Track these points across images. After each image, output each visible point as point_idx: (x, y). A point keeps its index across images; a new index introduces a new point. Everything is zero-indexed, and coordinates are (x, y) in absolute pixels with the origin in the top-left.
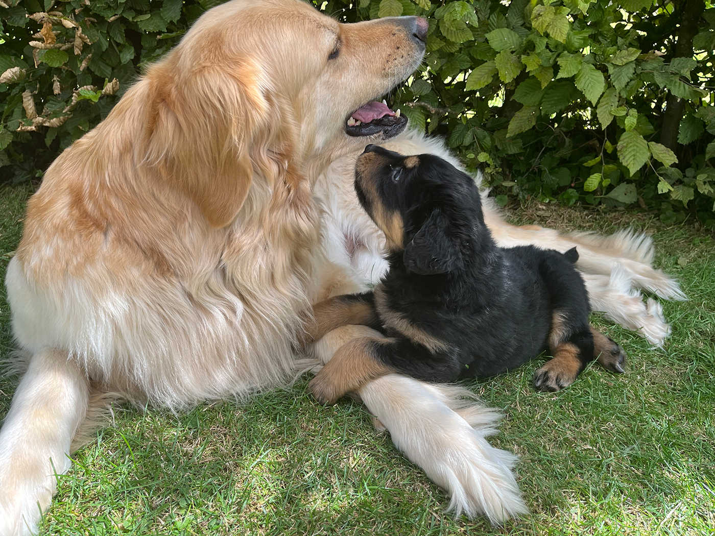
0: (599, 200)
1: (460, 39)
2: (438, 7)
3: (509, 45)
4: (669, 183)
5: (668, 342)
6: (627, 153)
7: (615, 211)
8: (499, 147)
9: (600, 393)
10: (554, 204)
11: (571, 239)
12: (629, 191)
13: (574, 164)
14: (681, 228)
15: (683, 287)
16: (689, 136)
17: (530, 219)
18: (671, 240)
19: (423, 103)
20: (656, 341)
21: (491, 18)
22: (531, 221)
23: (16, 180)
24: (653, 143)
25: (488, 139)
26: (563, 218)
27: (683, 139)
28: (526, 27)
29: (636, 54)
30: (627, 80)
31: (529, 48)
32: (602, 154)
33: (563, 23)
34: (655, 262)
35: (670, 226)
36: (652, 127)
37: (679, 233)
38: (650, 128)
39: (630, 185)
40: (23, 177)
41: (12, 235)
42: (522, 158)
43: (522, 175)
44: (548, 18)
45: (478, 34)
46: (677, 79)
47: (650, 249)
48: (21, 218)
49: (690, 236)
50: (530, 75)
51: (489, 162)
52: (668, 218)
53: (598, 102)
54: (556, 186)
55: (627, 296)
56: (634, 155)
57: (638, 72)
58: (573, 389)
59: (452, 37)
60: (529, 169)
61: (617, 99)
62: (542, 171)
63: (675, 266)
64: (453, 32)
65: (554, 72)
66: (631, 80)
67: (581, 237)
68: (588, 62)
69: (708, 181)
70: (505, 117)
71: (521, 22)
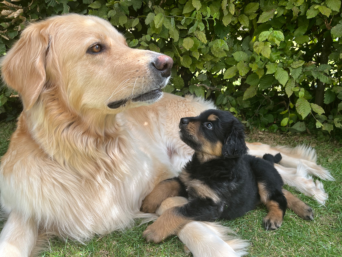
0: (288, 130)
1: (221, 56)
2: (210, 41)
3: (243, 59)
4: (321, 122)
5: (328, 203)
6: (300, 108)
7: (296, 135)
8: (240, 105)
9: (297, 231)
10: (267, 131)
11: (276, 150)
12: (302, 126)
13: (275, 113)
14: (328, 144)
15: (332, 174)
16: (329, 100)
17: (256, 139)
18: (324, 149)
19: (203, 85)
20: (322, 202)
21: (234, 46)
22: (256, 140)
23: (8, 119)
24: (313, 104)
25: (234, 101)
26: (271, 138)
27: (327, 101)
28: (250, 51)
29: (302, 63)
30: (299, 75)
31: (253, 60)
32: (288, 108)
33: (268, 49)
34: (317, 161)
35: (323, 143)
36: (311, 96)
37: (328, 146)
38: (310, 96)
39: (302, 123)
40: (11, 118)
41: (4, 147)
42: (250, 110)
43: (251, 117)
44: (261, 47)
45: (229, 54)
46: (322, 74)
47: (315, 154)
48: (9, 139)
49: (333, 147)
50: (254, 72)
51: (235, 112)
52: (321, 139)
53: (286, 85)
54: (267, 123)
55: (306, 179)
56: (304, 109)
57: (304, 71)
58: (284, 229)
59: (217, 55)
60: (254, 115)
61: (294, 84)
62: (260, 116)
63: (327, 163)
64: (217, 53)
65: (264, 71)
66: (301, 75)
67: (281, 149)
68: (280, 67)
69: (340, 122)
70: (242, 90)
71: (248, 48)
